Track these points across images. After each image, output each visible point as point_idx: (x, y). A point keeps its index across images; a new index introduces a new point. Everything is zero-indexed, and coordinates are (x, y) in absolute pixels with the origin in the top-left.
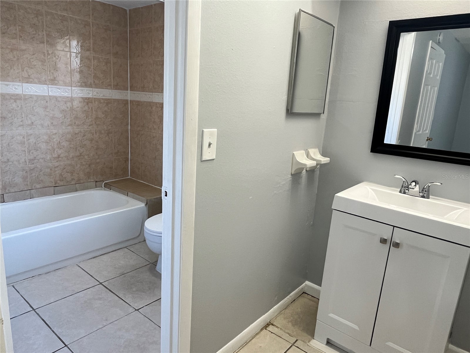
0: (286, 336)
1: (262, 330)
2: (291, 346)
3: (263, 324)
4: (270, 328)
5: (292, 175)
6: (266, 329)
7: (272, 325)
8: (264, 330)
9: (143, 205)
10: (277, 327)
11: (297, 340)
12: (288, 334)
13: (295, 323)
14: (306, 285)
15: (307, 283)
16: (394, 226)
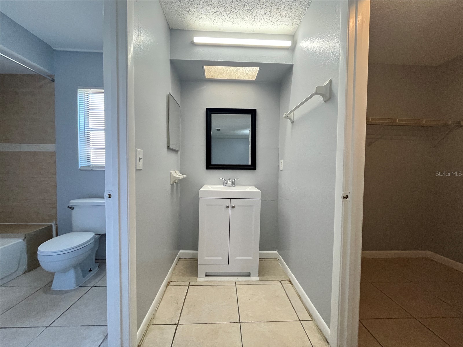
0: (182, 283)
1: (166, 287)
2: (189, 287)
3: (167, 284)
4: (171, 284)
5: (171, 184)
6: (169, 286)
7: (171, 282)
8: (168, 287)
9: (21, 240)
10: (175, 281)
11: (190, 283)
12: (183, 282)
13: (183, 275)
14: (180, 253)
15: (181, 251)
16: (230, 199)
